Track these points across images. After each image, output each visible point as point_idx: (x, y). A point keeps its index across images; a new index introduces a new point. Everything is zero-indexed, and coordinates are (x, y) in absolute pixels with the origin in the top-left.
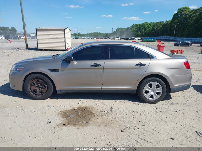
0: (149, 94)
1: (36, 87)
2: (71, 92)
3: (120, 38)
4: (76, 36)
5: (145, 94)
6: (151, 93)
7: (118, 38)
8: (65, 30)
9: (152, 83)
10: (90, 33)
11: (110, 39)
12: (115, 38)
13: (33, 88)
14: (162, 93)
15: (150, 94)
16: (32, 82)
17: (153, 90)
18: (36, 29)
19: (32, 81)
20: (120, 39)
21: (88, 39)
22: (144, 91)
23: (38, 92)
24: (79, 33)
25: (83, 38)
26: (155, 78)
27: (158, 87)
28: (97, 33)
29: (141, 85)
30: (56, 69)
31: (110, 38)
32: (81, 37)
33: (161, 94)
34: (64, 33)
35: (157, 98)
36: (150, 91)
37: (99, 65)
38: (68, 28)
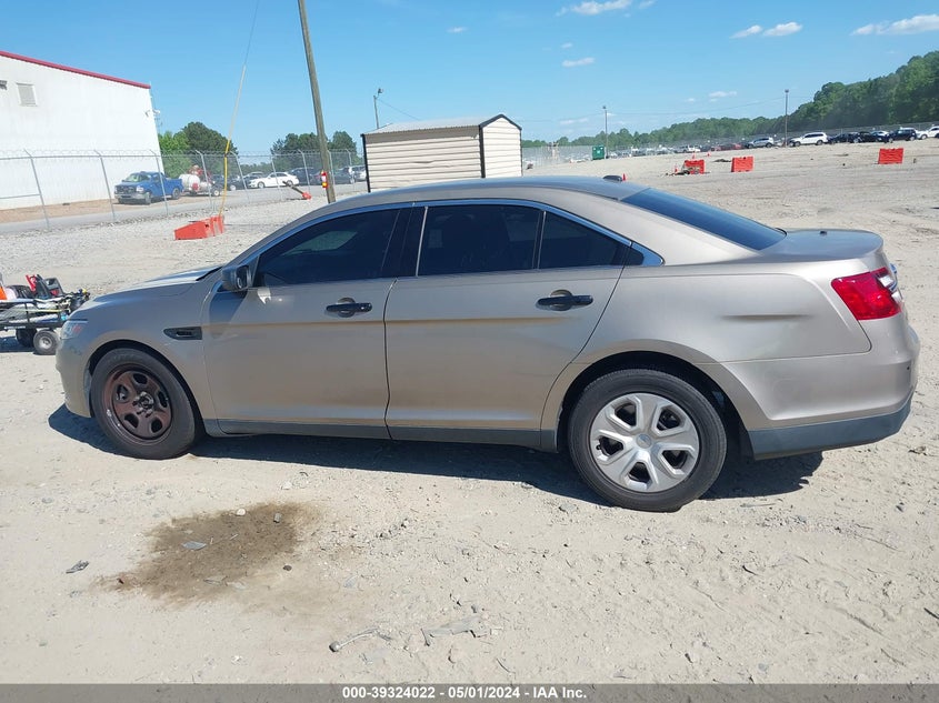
0: (624, 461)
1: (135, 403)
2: (260, 431)
3: (824, 138)
4: (598, 148)
5: (602, 457)
6: (632, 453)
7: (815, 140)
8: (480, 128)
9: (636, 398)
10: (674, 126)
11: (772, 145)
12: (796, 140)
13: (124, 409)
14: (696, 457)
15: (628, 458)
16: (117, 382)
17: (646, 439)
18: (363, 136)
19: (116, 378)
20: (825, 140)
21: (659, 153)
22: (595, 443)
23: (145, 427)
24: (624, 132)
25: (636, 154)
26: (649, 372)
27: (668, 420)
28: (713, 119)
29: (577, 409)
30: (192, 329)
31: (771, 140)
32: (625, 152)
33: (691, 464)
34: (478, 142)
35: (671, 484)
36: (627, 441)
37: (365, 305)
38: (502, 119)
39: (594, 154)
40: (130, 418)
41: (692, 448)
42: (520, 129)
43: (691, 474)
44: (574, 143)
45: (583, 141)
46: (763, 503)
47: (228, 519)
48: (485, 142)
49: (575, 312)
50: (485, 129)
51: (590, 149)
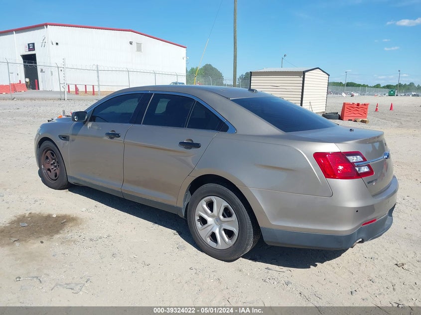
1: (52, 164)
4: (392, 91)
5: (199, 225)
8: (304, 73)
9: (214, 199)
13: (48, 166)
14: (237, 235)
19: (46, 153)
22: (197, 218)
23: (53, 175)
24: (411, 84)
30: (67, 136)
33: (235, 238)
34: (302, 79)
35: (226, 247)
37: (118, 134)
38: (318, 70)
39: (390, 93)
40: (49, 170)
41: (236, 230)
42: (329, 75)
43: (235, 243)
44: (384, 87)
45: (388, 87)
46: (281, 270)
47: (49, 217)
48: (305, 79)
49: (194, 151)
50: (306, 73)
51: (387, 90)
